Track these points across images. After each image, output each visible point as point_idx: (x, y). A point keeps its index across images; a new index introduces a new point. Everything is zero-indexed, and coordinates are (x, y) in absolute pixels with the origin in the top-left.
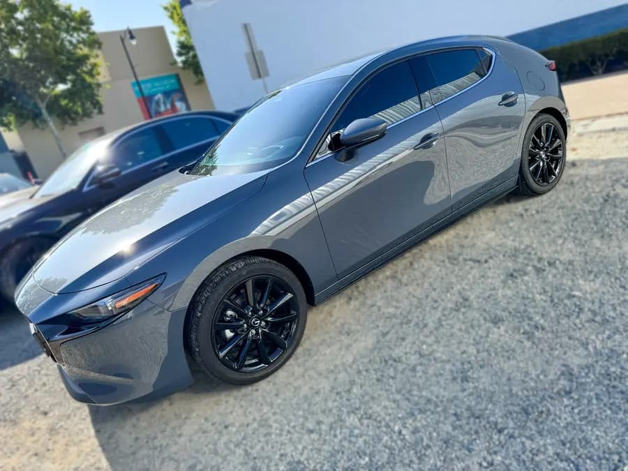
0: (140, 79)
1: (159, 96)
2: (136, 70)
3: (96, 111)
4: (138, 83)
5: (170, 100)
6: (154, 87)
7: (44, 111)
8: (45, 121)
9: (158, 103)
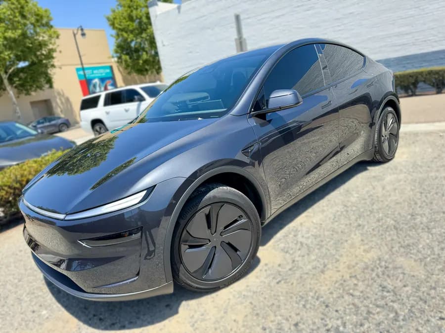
0: (85, 66)
1: (96, 81)
2: (83, 58)
3: (47, 86)
4: (83, 69)
5: (104, 85)
6: (93, 73)
7: (6, 82)
8: (5, 90)
9: (95, 86)
